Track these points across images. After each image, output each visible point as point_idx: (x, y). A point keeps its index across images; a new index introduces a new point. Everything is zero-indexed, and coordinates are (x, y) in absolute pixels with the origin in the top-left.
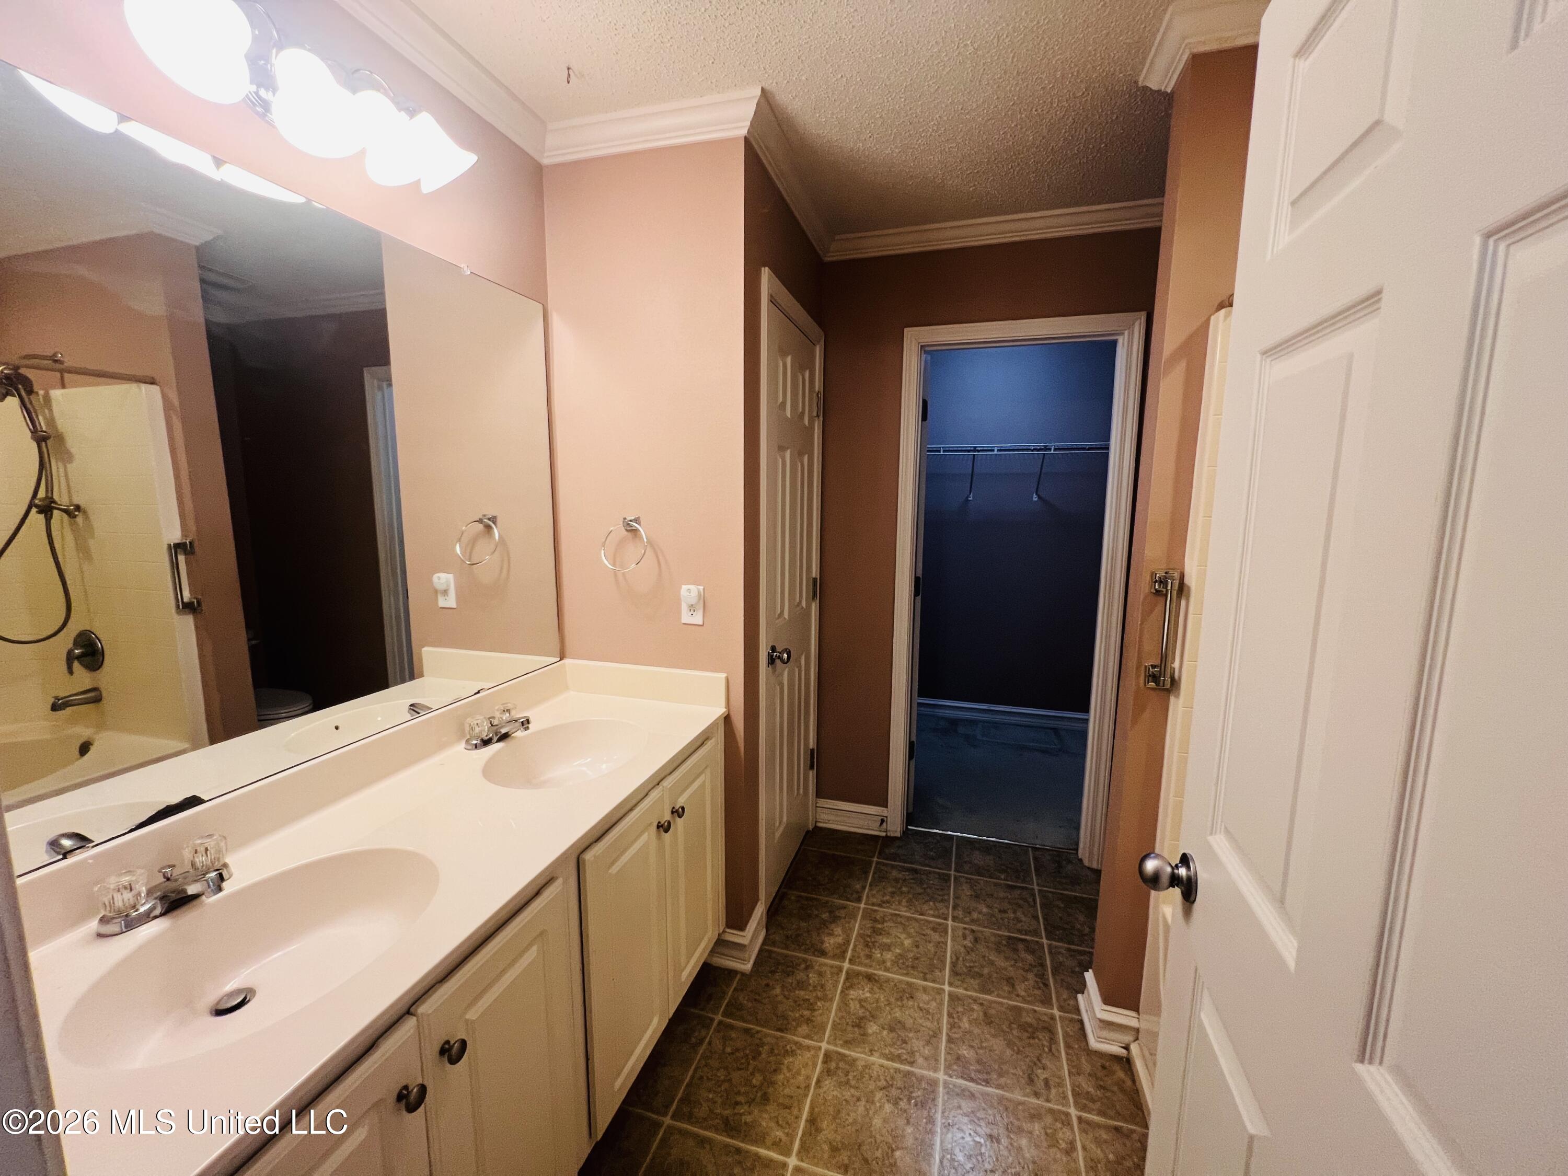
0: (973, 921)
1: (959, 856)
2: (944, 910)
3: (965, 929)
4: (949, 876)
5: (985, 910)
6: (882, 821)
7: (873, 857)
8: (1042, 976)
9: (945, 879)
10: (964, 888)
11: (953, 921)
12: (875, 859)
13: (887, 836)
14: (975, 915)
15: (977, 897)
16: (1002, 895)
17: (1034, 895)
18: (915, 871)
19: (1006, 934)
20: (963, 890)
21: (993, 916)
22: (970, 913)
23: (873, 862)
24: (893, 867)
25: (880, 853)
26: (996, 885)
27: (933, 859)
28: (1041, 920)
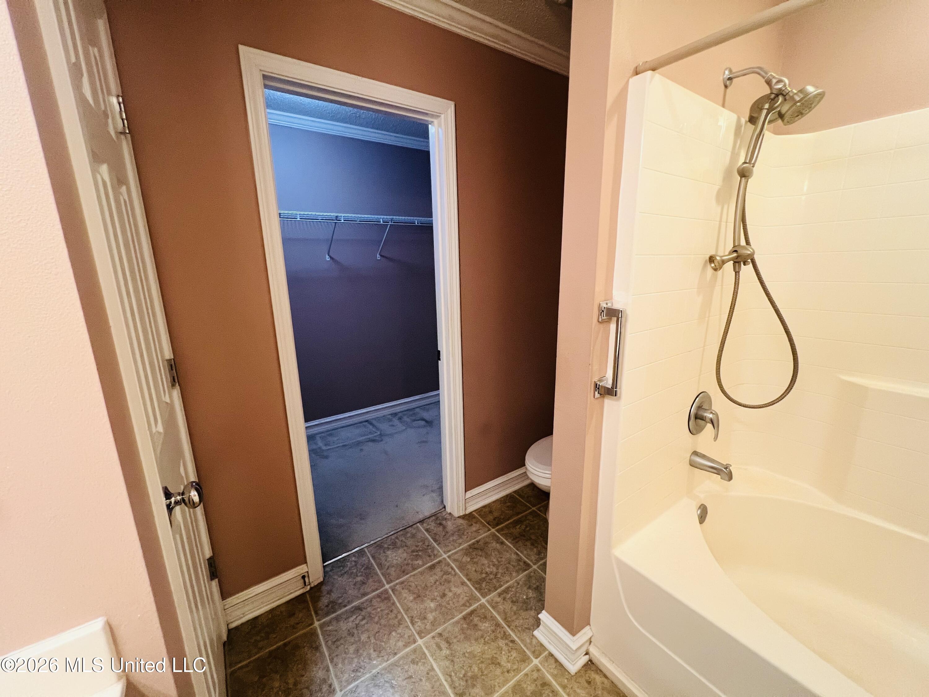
0: (434, 624)
1: (380, 566)
2: (407, 633)
3: (433, 637)
4: (386, 591)
5: (432, 605)
6: (304, 577)
7: (312, 624)
8: (505, 636)
9: (385, 597)
10: (405, 595)
11: (421, 638)
12: (317, 624)
13: (311, 588)
14: (430, 616)
15: (418, 597)
16: (432, 580)
17: (449, 565)
18: (359, 609)
19: (460, 616)
20: (405, 598)
21: (440, 605)
22: (425, 618)
23: (315, 629)
24: (337, 619)
25: (316, 613)
26: (422, 573)
27: (364, 583)
28: (468, 583)
